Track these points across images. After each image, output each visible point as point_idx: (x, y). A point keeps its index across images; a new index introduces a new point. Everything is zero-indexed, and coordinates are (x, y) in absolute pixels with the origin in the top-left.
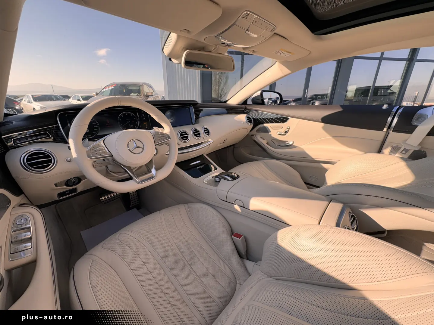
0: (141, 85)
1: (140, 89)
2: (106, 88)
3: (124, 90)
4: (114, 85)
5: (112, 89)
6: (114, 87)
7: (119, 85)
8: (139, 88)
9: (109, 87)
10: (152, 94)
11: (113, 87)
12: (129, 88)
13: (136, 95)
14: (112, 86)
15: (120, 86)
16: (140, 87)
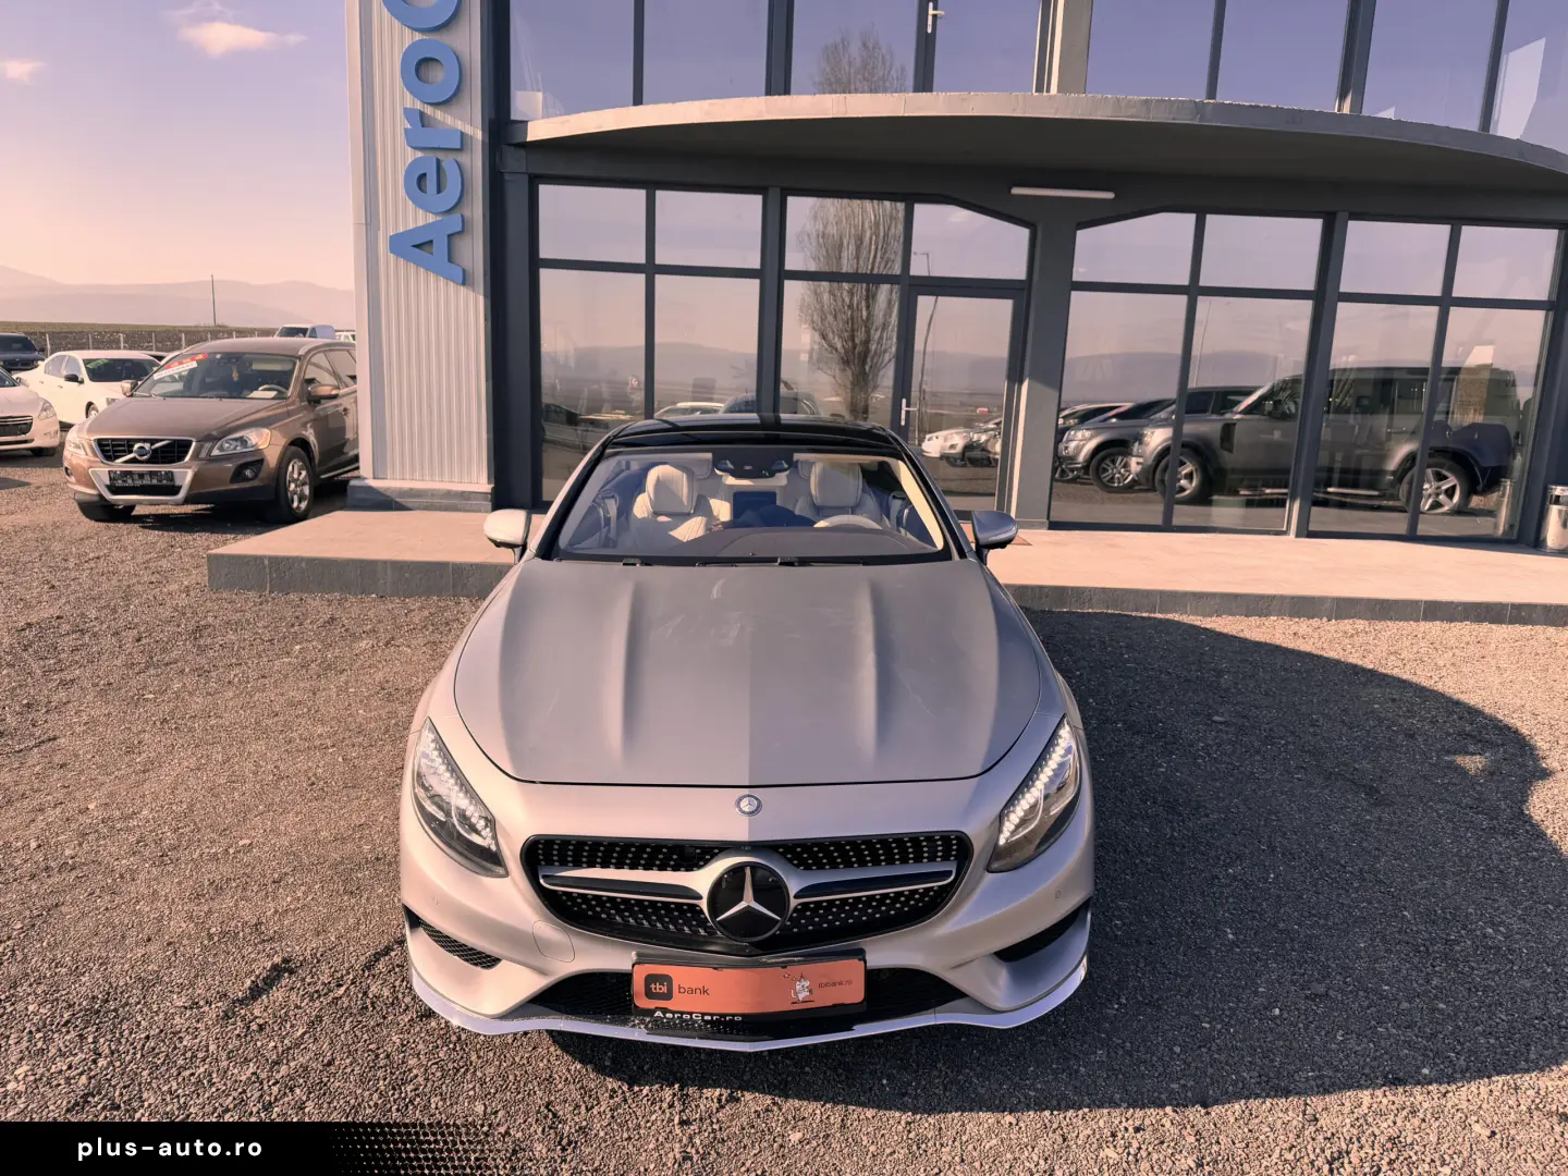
0: (299, 358)
1: (292, 371)
2: (169, 367)
3: (235, 376)
4: (200, 357)
5: (192, 371)
6: (198, 362)
7: (218, 356)
8: (287, 367)
9: (181, 363)
10: (334, 392)
11: (194, 364)
12: (256, 367)
13: (273, 394)
14: (192, 360)
15: (221, 358)
16: (295, 364)
